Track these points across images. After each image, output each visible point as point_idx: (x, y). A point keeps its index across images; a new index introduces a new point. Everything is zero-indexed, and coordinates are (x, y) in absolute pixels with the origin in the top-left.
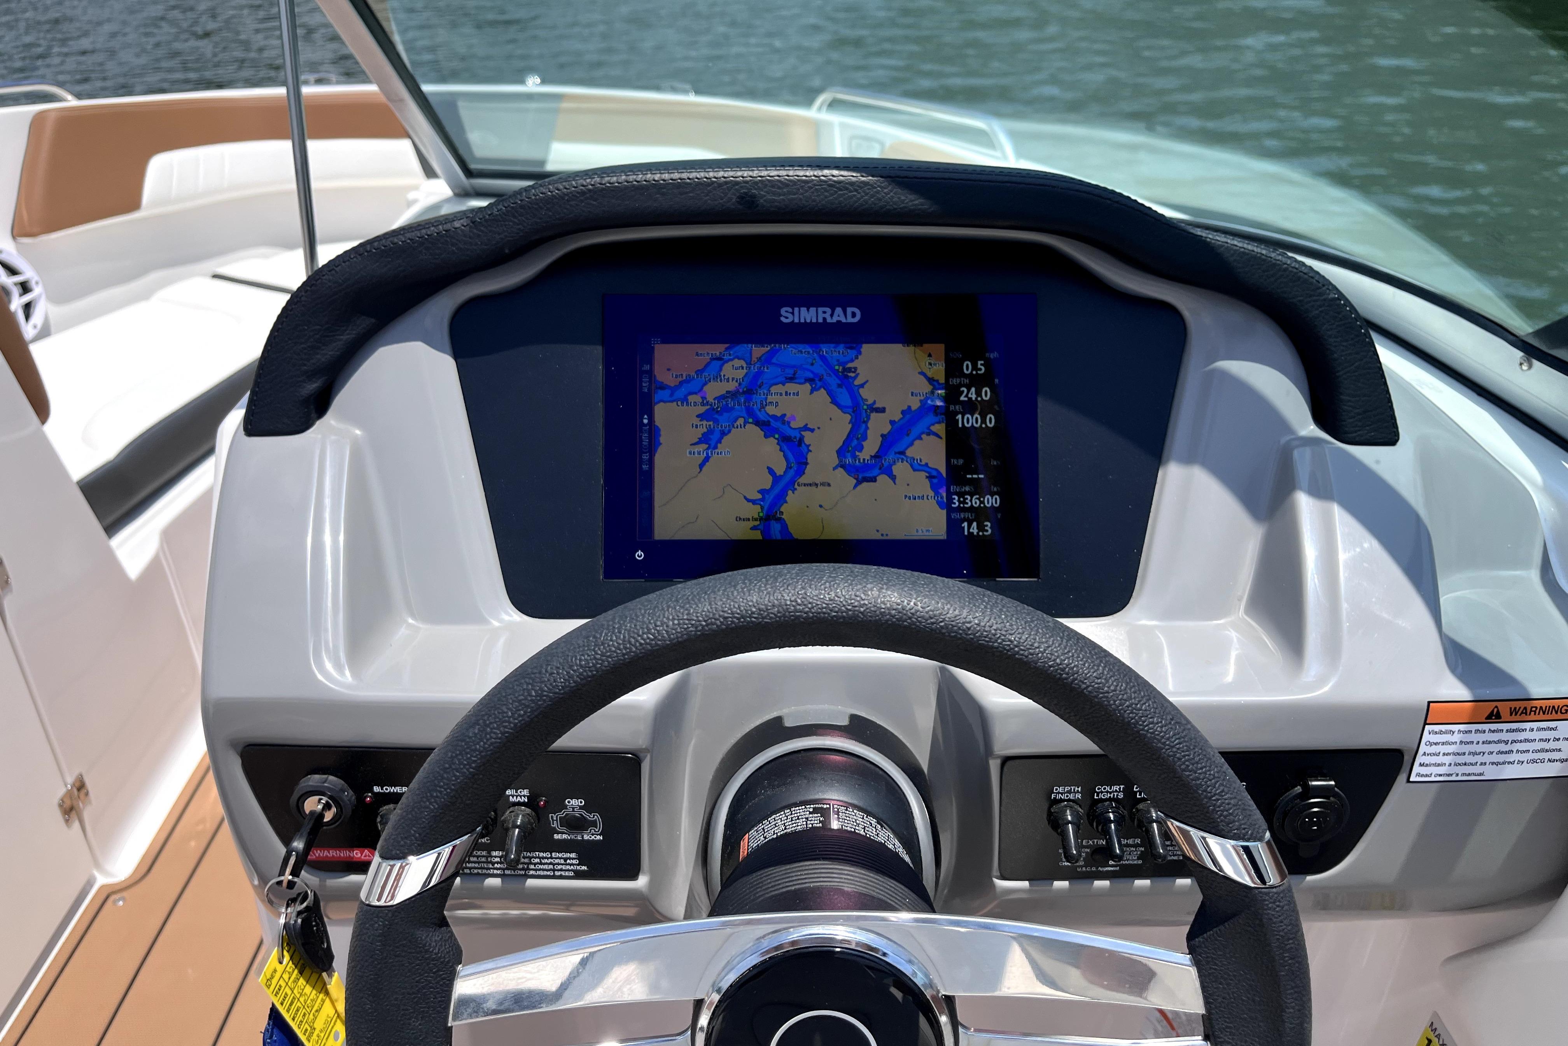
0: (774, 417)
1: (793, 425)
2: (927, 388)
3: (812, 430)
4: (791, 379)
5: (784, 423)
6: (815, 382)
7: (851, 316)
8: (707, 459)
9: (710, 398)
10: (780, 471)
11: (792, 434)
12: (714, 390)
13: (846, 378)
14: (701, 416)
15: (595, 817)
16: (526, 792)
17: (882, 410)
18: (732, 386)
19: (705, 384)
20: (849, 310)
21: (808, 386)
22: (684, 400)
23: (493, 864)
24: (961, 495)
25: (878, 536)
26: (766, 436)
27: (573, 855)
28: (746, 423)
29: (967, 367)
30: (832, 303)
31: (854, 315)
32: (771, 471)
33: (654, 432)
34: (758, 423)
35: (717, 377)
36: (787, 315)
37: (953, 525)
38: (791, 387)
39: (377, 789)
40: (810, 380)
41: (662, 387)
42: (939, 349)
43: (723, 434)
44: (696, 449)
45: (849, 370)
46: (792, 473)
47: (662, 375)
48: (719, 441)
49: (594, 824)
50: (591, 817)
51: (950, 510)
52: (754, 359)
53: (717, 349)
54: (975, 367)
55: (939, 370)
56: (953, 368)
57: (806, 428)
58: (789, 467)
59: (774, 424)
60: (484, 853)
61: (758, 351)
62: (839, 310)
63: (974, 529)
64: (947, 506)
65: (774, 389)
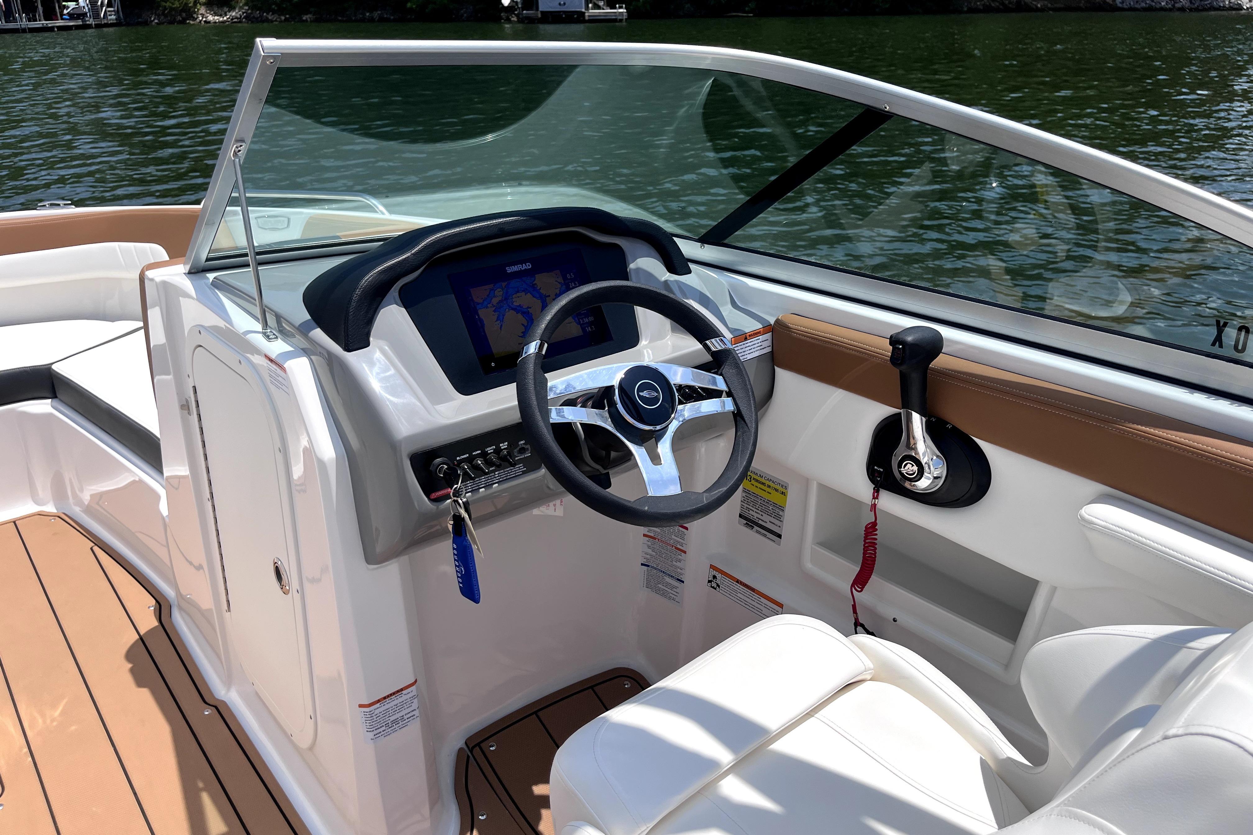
0: (517, 306)
1: (524, 307)
2: (559, 286)
3: (530, 308)
4: (518, 292)
5: (521, 307)
6: (525, 291)
7: (528, 266)
8: (501, 326)
9: (495, 304)
10: (526, 324)
11: (525, 310)
12: (495, 301)
13: (534, 287)
14: (495, 311)
15: (528, 446)
16: (506, 443)
17: (549, 296)
18: (500, 298)
19: (492, 299)
20: (527, 264)
21: (523, 293)
22: (487, 307)
23: (496, 477)
24: (582, 319)
25: (563, 339)
26: (517, 313)
27: (521, 465)
28: (509, 310)
29: (568, 276)
30: (521, 262)
31: (529, 266)
32: (523, 325)
33: (481, 321)
34: (513, 309)
35: (495, 296)
36: (510, 270)
37: (583, 329)
38: (518, 294)
39: (458, 458)
40: (523, 291)
41: (478, 304)
42: (558, 271)
43: (504, 315)
44: (497, 323)
45: (534, 284)
46: (530, 323)
47: (476, 300)
48: (503, 318)
49: (528, 449)
50: (526, 447)
51: (581, 325)
52: (504, 286)
53: (491, 286)
54: (571, 276)
55: (561, 280)
56: (565, 278)
57: (528, 308)
58: (528, 323)
59: (518, 308)
60: (493, 474)
61: (504, 284)
62: (524, 265)
63: (590, 329)
64: (579, 323)
65: (513, 296)
